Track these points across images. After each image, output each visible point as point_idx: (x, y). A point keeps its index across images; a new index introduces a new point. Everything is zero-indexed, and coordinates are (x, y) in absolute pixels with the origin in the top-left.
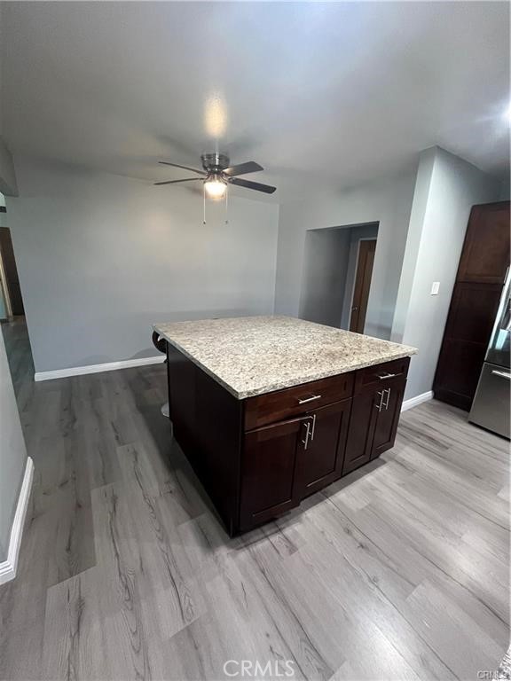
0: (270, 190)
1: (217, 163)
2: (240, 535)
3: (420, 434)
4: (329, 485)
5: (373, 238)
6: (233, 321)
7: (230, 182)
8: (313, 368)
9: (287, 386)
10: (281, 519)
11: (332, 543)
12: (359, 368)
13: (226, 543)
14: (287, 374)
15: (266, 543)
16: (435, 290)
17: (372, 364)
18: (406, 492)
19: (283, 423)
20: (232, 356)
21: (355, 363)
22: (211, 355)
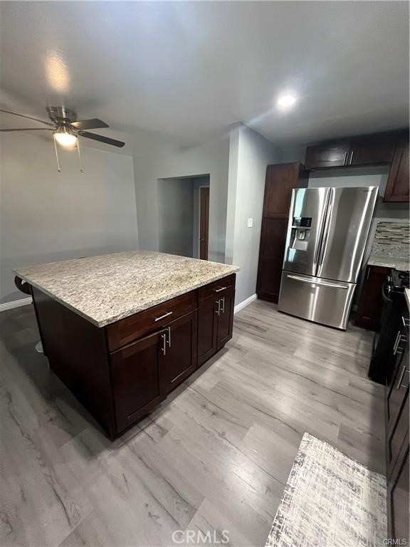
0: (120, 144)
1: (64, 116)
2: (120, 436)
3: (249, 325)
4: (189, 376)
5: (206, 186)
6: (99, 259)
7: (80, 134)
8: (164, 291)
9: (143, 309)
10: (154, 413)
11: (193, 418)
12: (199, 286)
13: (107, 447)
14: (142, 299)
15: (142, 435)
16: (250, 225)
17: (209, 282)
18: (242, 367)
19: (143, 339)
20: (95, 290)
21: (197, 283)
22: (74, 292)
